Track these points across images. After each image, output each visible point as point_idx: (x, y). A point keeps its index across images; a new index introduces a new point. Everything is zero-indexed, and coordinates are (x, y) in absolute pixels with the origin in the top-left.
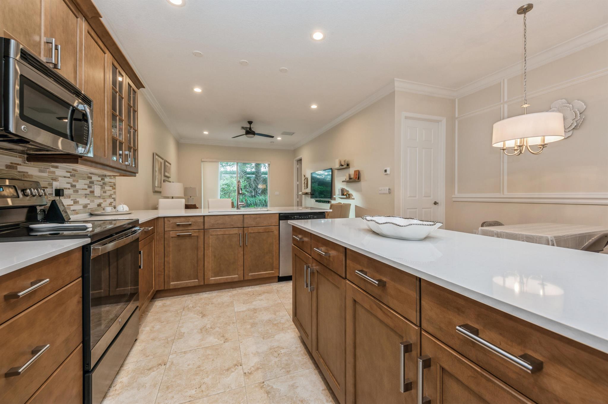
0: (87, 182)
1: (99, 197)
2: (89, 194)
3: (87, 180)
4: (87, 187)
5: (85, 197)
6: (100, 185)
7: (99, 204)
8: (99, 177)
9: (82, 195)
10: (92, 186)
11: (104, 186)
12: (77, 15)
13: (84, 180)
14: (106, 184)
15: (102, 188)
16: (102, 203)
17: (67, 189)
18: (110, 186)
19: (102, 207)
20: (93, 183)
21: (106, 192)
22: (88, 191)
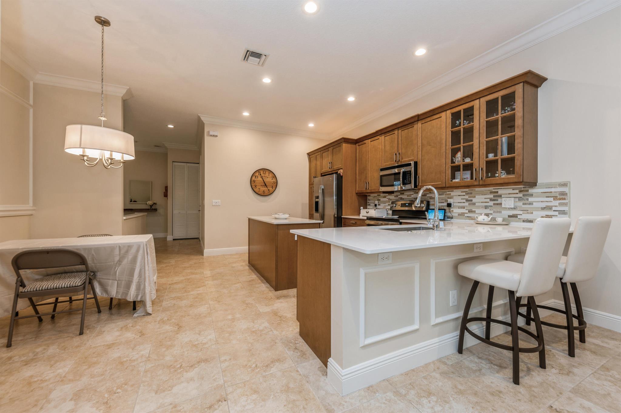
1: (511, 208)
2: (492, 206)
3: (489, 195)
4: (488, 200)
5: (486, 208)
6: (515, 198)
7: (512, 215)
8: (515, 190)
9: (481, 207)
10: (498, 199)
11: (527, 197)
12: (413, 126)
13: (485, 195)
14: (531, 195)
15: (519, 200)
16: (519, 215)
17: (461, 203)
18: (546, 197)
19: (519, 219)
20: (500, 196)
21: (531, 204)
22: (491, 203)
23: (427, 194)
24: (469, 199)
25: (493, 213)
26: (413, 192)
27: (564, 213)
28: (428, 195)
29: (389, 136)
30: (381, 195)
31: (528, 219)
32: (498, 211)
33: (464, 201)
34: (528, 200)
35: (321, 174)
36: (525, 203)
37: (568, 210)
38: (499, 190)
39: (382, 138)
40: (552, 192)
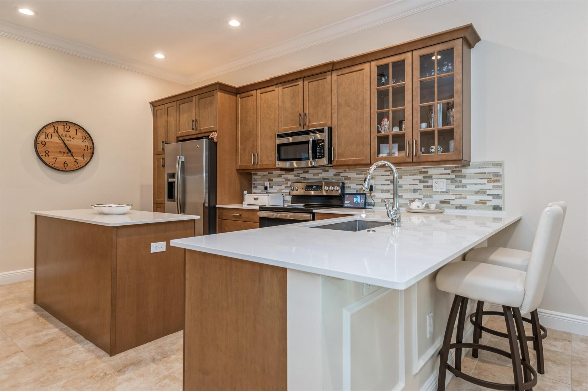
1: (443, 192)
2: (421, 189)
3: (417, 175)
4: (417, 182)
5: (414, 192)
6: (447, 179)
7: (444, 200)
8: (446, 169)
9: (409, 190)
10: (428, 181)
11: (460, 179)
12: (325, 77)
13: (413, 175)
14: (465, 176)
15: (451, 182)
16: (452, 200)
17: (385, 185)
18: (480, 179)
19: (452, 205)
20: (431, 177)
21: (464, 186)
22: (421, 186)
23: (341, 173)
25: (423, 198)
26: (322, 169)
27: (498, 197)
28: (342, 175)
29: (290, 88)
30: (274, 174)
31: (461, 205)
32: (429, 195)
33: (389, 182)
34: (461, 181)
35: (177, 137)
36: (458, 186)
37: (502, 194)
38: (429, 169)
39: (279, 90)
40: (486, 173)
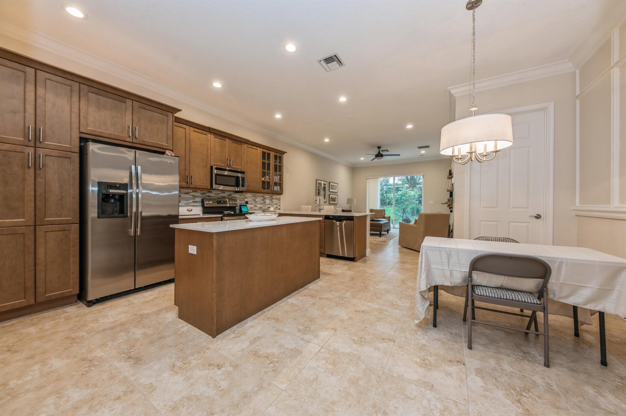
0: (262, 198)
24: (255, 199)
28: (232, 195)
29: (219, 139)
33: (252, 200)
35: (80, 133)
39: (211, 137)
